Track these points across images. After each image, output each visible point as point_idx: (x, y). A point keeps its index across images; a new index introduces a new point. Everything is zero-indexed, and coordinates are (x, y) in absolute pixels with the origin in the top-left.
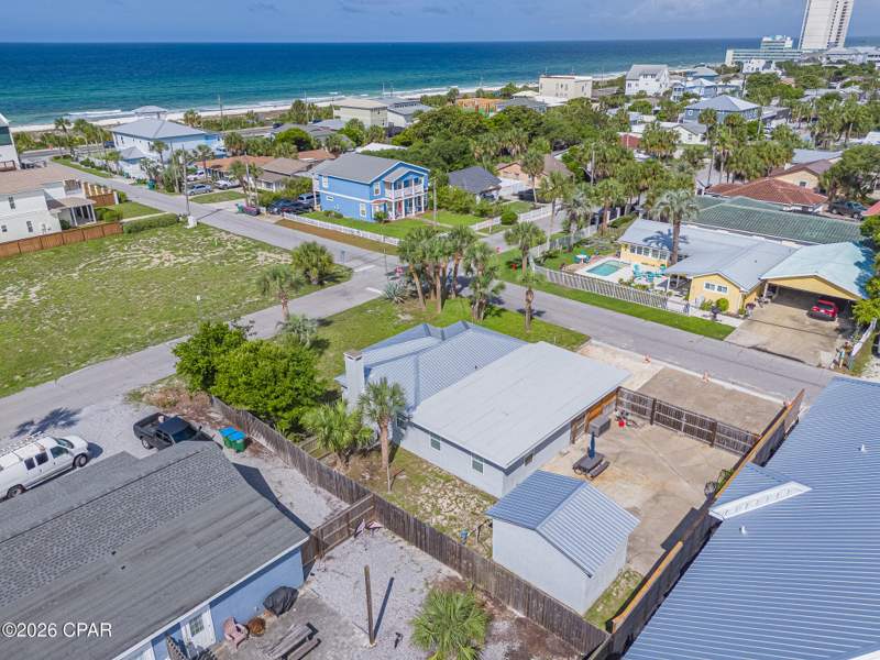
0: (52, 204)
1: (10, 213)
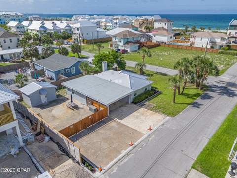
1: (201, 41)
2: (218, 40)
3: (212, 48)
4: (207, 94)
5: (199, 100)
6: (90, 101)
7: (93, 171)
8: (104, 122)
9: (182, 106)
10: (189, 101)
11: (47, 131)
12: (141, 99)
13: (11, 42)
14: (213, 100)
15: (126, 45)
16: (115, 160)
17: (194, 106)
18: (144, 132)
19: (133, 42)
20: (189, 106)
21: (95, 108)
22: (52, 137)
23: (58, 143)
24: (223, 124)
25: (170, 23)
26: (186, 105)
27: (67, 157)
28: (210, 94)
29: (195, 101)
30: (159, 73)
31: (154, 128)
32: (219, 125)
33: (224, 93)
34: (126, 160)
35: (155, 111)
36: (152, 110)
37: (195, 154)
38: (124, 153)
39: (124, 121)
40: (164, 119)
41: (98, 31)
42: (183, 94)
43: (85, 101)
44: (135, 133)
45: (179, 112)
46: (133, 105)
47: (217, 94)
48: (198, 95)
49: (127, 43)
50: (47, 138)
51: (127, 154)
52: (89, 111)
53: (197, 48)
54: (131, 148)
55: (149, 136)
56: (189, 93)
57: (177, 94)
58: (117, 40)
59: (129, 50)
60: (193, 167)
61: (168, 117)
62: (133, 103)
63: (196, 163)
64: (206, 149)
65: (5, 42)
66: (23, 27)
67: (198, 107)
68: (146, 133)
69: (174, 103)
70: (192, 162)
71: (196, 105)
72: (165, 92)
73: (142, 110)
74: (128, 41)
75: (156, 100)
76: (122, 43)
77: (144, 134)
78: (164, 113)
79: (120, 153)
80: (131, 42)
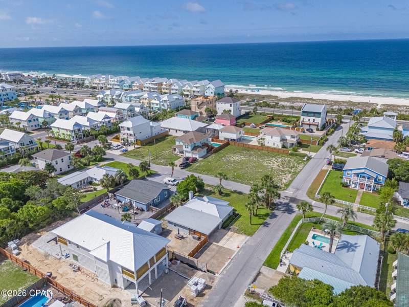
0: (283, 140)
1: (271, 139)
2: (288, 138)
3: (284, 147)
4: (274, 213)
5: (268, 220)
6: (192, 232)
7: (214, 274)
8: (208, 246)
9: (256, 226)
10: (261, 221)
11: (177, 257)
12: (227, 224)
13: (63, 162)
14: (278, 218)
15: (194, 151)
16: (223, 268)
17: (265, 226)
18: (235, 250)
19: (200, 147)
20: (261, 226)
21: (198, 236)
22: (181, 260)
23: (187, 264)
24: (281, 237)
25: (235, 103)
26: (259, 226)
27: (196, 270)
28: (276, 212)
29: (265, 221)
30: (235, 192)
31: (240, 246)
32: (279, 239)
33: (286, 210)
34: (229, 267)
35: (239, 233)
36: (237, 233)
37: (264, 258)
38: (227, 264)
39: (220, 244)
40: (246, 238)
41: (152, 127)
42: (256, 215)
43: (187, 231)
44: (230, 251)
45: (255, 232)
46: (222, 230)
47: (281, 211)
48: (267, 215)
49: (194, 148)
50: (179, 262)
51: (229, 264)
52: (192, 239)
53: (268, 148)
54: (230, 260)
55: (239, 252)
56: (262, 213)
57: (252, 216)
58: (181, 144)
59: (197, 157)
60: (263, 265)
61: (249, 237)
62: (222, 227)
63: (265, 262)
64: (270, 254)
65: (57, 164)
66: (37, 120)
67: (267, 227)
68: (237, 250)
69: (251, 224)
70: (263, 263)
71: (266, 225)
72: (243, 215)
73: (230, 233)
74: (195, 147)
75: (237, 223)
76: (189, 149)
77: (235, 251)
78: (245, 234)
79: (225, 264)
80: (198, 147)
